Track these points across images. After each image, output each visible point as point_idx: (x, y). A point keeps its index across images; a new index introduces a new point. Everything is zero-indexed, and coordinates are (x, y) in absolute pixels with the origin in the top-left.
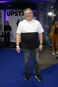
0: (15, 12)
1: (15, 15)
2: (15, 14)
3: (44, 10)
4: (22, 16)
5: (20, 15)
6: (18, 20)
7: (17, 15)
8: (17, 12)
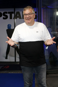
0: (2, 13)
1: (4, 18)
2: (3, 16)
3: (49, 7)
4: (14, 19)
5: (11, 18)
6: (8, 25)
7: (6, 18)
8: (6, 13)
